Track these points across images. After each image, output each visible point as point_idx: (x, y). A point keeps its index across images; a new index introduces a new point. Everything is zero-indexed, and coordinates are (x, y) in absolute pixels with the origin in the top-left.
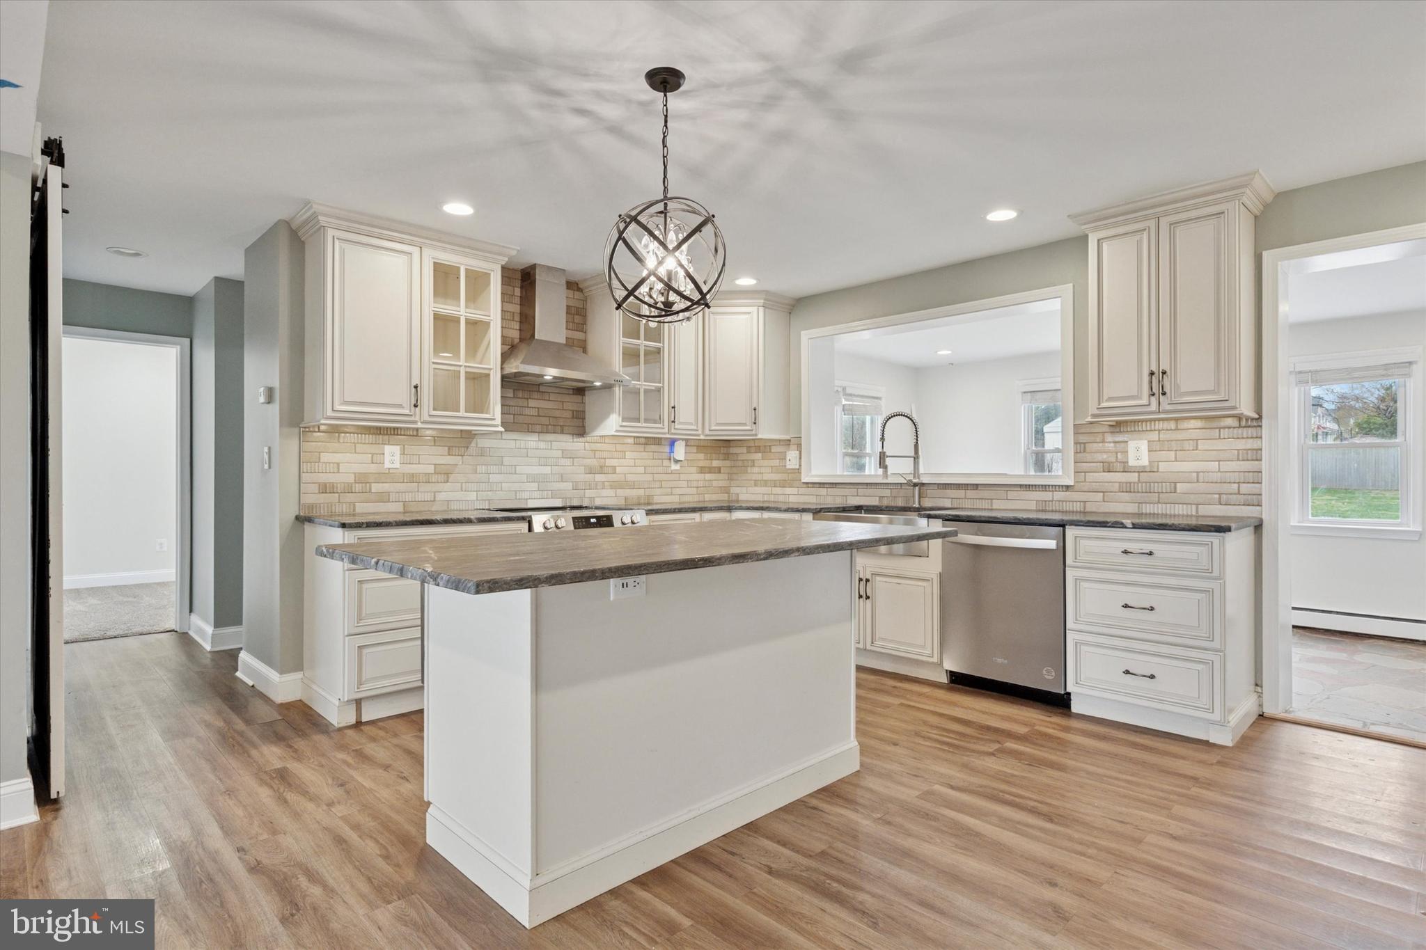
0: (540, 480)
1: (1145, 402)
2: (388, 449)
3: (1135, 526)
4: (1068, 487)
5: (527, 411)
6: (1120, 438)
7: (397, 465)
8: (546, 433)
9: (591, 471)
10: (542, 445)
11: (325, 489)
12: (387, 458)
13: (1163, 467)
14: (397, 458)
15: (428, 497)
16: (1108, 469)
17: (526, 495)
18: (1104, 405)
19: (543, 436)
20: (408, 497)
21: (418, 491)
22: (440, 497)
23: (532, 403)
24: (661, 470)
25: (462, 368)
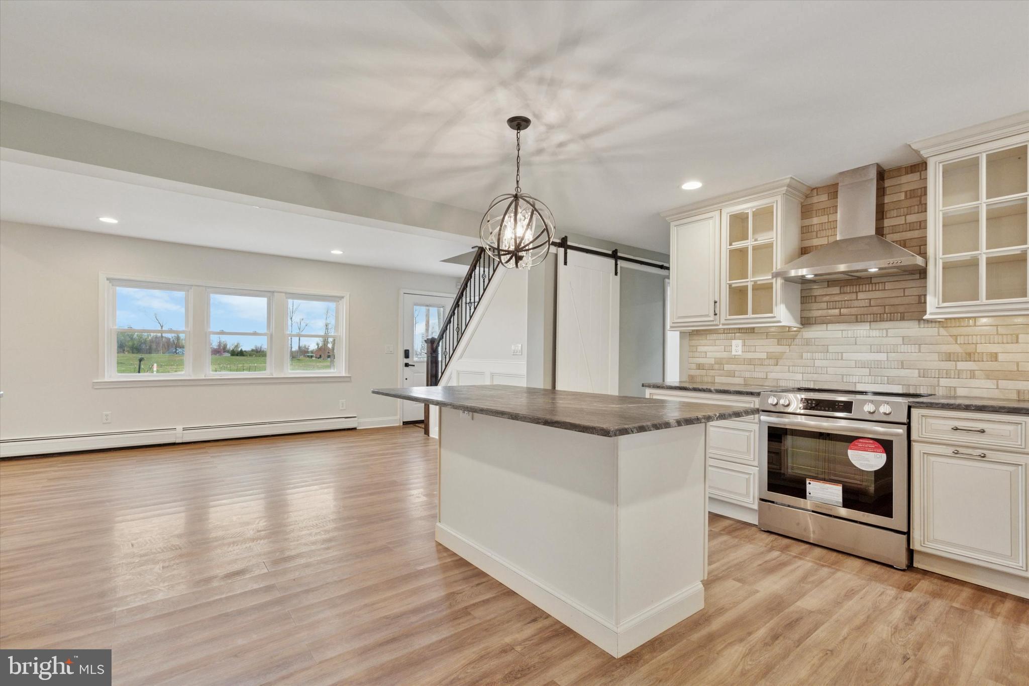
0: (872, 367)
2: (734, 342)
5: (856, 303)
7: (740, 353)
8: (880, 321)
9: (949, 357)
10: (875, 333)
11: (700, 367)
12: (734, 348)
14: (740, 348)
15: (762, 375)
17: (855, 379)
19: (874, 325)
20: (747, 375)
21: (754, 371)
22: (771, 376)
23: (861, 296)
25: (749, 283)
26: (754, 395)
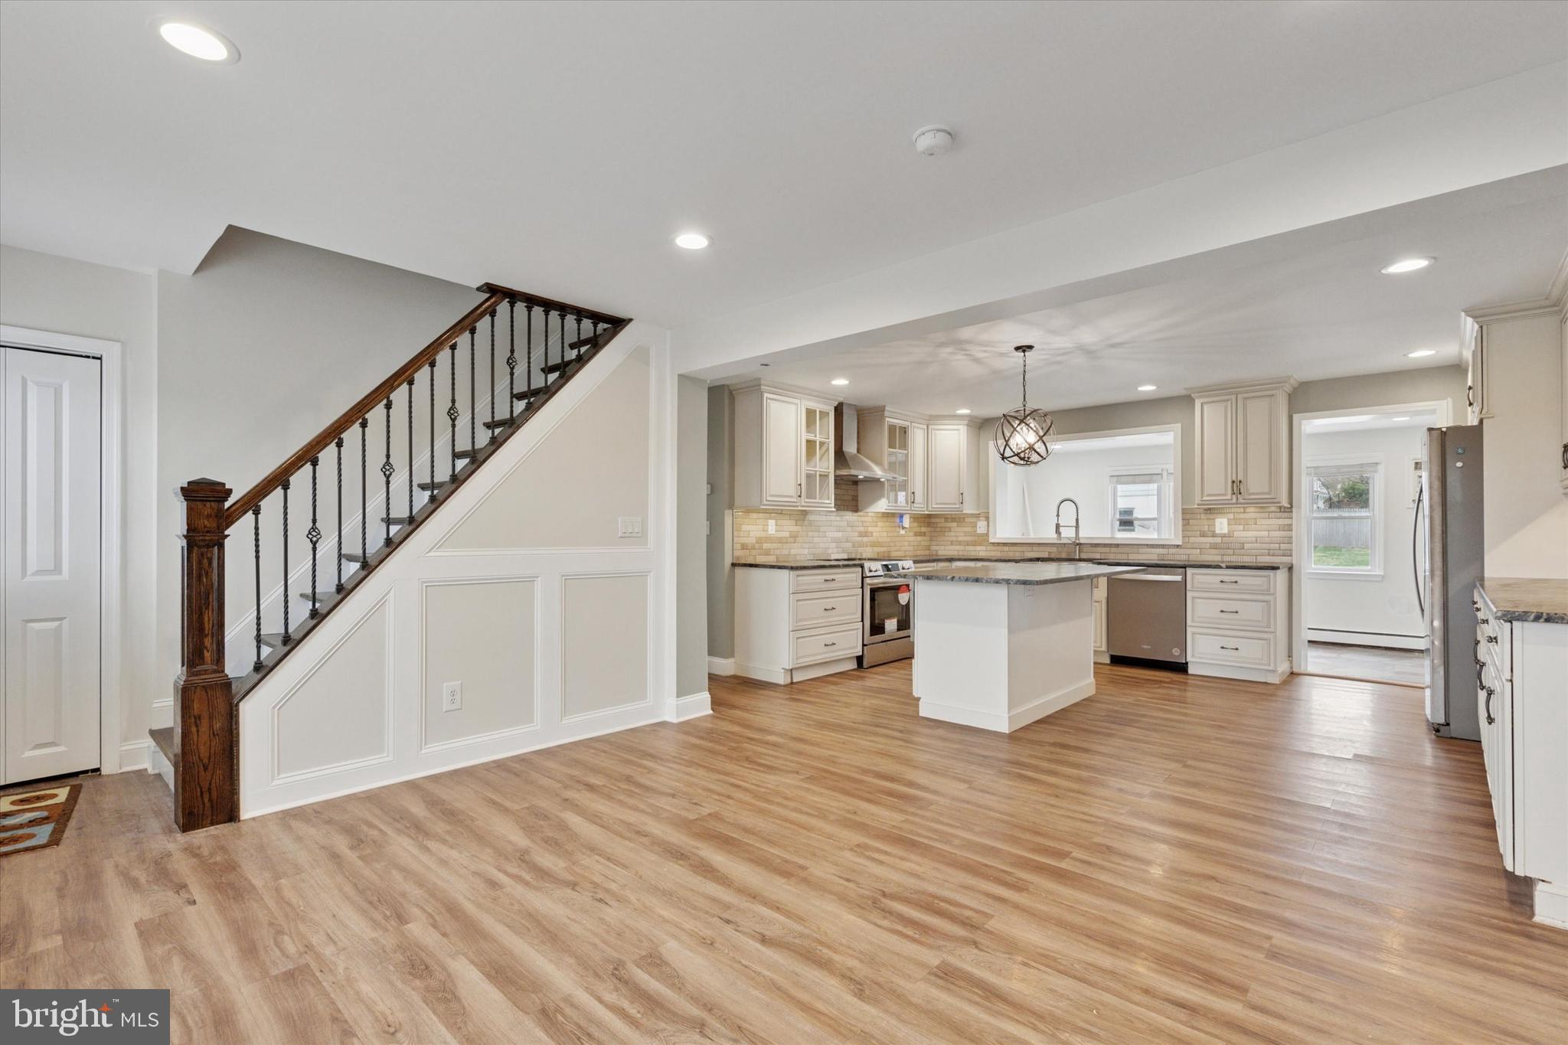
0: (836, 541)
1: (1229, 497)
2: (770, 522)
3: (1228, 567)
4: (1178, 546)
6: (1211, 516)
7: (774, 532)
9: (861, 535)
10: (838, 518)
11: (744, 547)
12: (770, 528)
13: (1236, 534)
14: (774, 528)
15: (788, 551)
16: (1203, 535)
17: (830, 551)
18: (1205, 498)
21: (783, 548)
22: (793, 552)
24: (895, 534)
25: (818, 472)
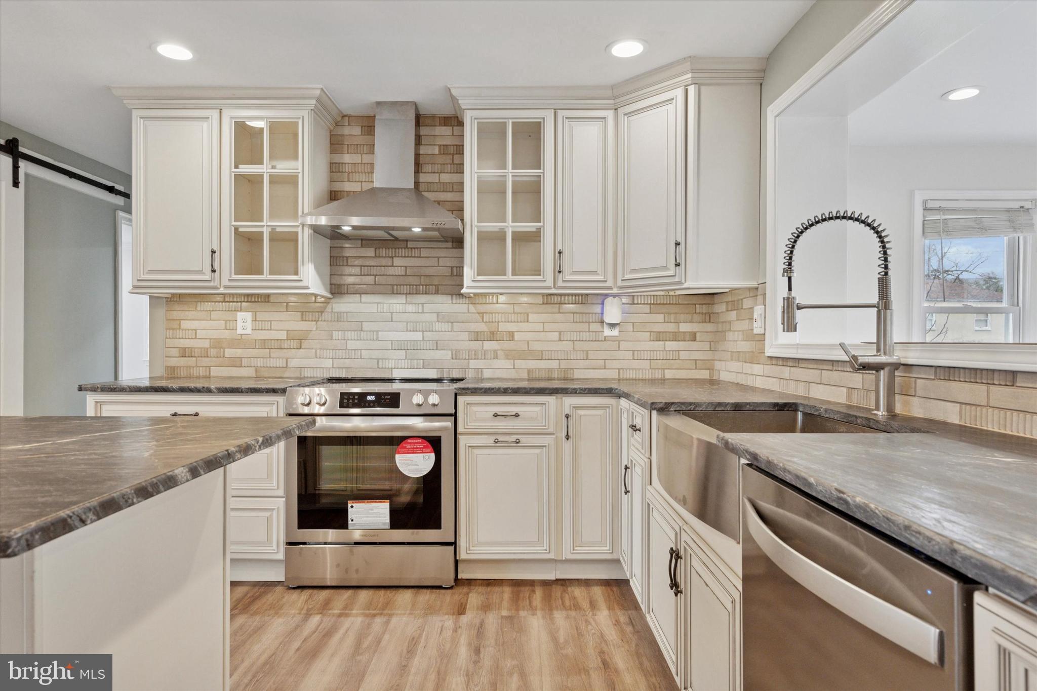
0: (409, 348)
2: (240, 315)
5: (391, 271)
7: (249, 331)
8: (416, 294)
9: (477, 336)
10: (411, 308)
11: (184, 353)
12: (240, 324)
14: (249, 325)
15: (280, 363)
17: (390, 364)
19: (411, 298)
20: (260, 363)
21: (270, 357)
22: (293, 363)
23: (397, 262)
25: (265, 228)
26: (277, 392)
